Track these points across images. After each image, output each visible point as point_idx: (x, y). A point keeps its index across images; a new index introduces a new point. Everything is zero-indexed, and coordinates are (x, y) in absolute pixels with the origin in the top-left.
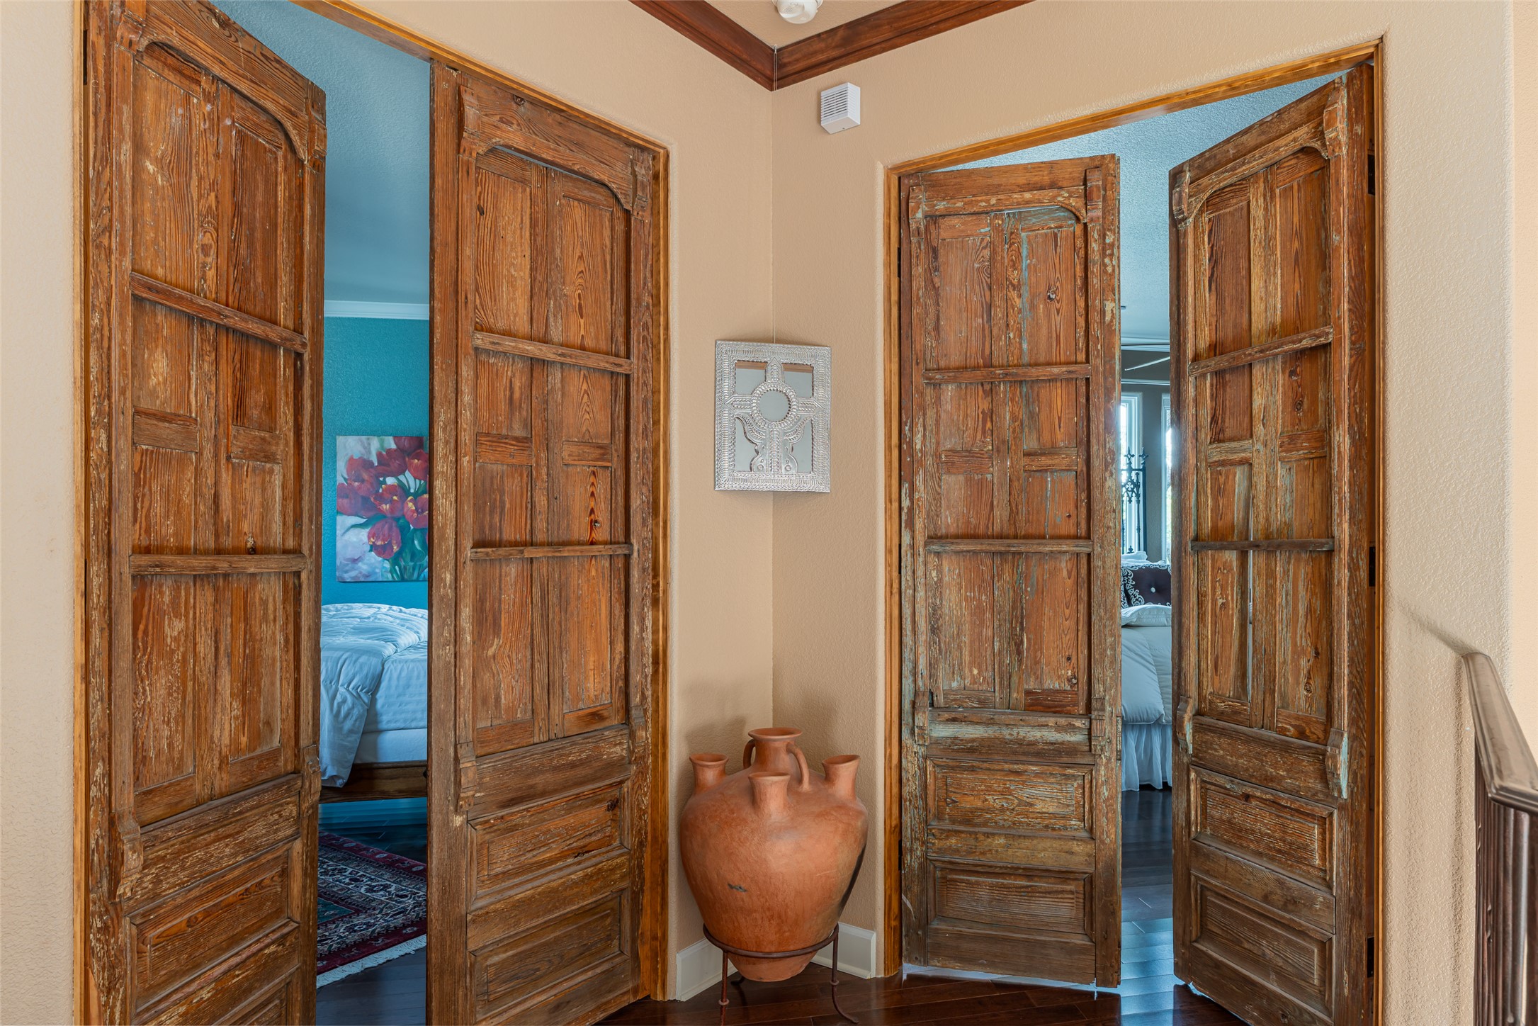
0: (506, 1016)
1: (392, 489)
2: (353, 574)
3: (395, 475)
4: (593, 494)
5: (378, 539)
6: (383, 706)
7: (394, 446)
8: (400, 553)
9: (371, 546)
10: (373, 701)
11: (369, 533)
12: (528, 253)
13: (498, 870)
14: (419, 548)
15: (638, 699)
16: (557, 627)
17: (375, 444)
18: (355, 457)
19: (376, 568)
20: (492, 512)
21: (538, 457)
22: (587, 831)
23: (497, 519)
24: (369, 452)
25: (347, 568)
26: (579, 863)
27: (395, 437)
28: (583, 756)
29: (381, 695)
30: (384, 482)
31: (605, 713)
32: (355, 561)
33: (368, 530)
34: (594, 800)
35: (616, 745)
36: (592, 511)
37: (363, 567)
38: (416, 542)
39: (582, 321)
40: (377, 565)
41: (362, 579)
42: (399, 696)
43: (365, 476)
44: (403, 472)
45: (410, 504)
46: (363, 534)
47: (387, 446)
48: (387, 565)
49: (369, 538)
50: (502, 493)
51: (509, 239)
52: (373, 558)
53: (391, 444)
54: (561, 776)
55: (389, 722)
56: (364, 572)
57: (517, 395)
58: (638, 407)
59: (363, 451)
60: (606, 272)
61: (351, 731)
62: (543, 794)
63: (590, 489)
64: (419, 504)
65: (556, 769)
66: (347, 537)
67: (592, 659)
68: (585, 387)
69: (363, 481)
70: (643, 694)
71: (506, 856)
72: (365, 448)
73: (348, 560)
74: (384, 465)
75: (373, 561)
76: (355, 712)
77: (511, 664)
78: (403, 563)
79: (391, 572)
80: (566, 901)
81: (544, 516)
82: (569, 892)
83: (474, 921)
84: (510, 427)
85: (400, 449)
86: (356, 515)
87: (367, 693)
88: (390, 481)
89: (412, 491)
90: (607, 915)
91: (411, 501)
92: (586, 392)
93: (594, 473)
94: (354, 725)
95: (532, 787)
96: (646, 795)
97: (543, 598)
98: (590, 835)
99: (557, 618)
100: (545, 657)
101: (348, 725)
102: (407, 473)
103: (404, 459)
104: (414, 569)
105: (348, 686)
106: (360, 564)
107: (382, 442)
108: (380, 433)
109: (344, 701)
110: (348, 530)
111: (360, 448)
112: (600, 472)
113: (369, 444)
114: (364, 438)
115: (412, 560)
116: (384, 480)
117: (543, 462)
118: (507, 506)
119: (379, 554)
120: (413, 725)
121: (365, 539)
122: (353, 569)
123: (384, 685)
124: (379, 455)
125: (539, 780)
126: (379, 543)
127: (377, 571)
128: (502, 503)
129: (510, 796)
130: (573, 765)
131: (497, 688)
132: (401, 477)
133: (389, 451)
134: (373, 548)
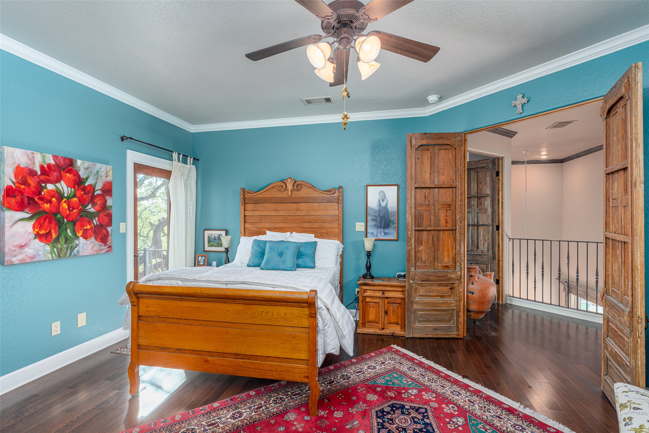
0: (422, 325)
1: (51, 194)
2: (21, 257)
3: (53, 182)
4: (446, 216)
5: (40, 229)
7: (52, 162)
8: (57, 239)
9: (36, 235)
11: (34, 225)
12: (429, 165)
13: (420, 294)
14: (70, 235)
15: (458, 264)
16: (436, 245)
17: (38, 158)
18: (22, 166)
19: (40, 250)
20: (421, 220)
21: (432, 208)
22: (444, 292)
23: (422, 221)
24: (34, 163)
25: (15, 253)
26: (441, 299)
27: (54, 156)
28: (442, 275)
30: (45, 187)
31: (450, 266)
32: (22, 247)
33: (32, 223)
34: (446, 285)
35: (452, 274)
36: (446, 220)
37: (29, 251)
38: (68, 231)
39: (444, 177)
40: (40, 248)
41: (28, 261)
43: (30, 181)
44: (58, 181)
45: (65, 205)
46: (29, 225)
47: (47, 161)
48: (48, 248)
49: (34, 229)
50: (423, 216)
51: (425, 163)
52: (37, 244)
53: (50, 160)
54: (436, 278)
56: (30, 255)
57: (427, 195)
58: (458, 195)
59: (29, 162)
60: (450, 164)
62: (431, 281)
63: (446, 215)
64: (71, 205)
65: (435, 276)
66: (14, 229)
67: (446, 253)
68: (444, 191)
69: (28, 185)
70: (460, 263)
71: (422, 292)
72: (30, 159)
73: (16, 246)
74: (45, 175)
75: (37, 246)
77: (425, 252)
78: (59, 246)
79: (51, 253)
80: (437, 306)
81: (433, 221)
82: (438, 305)
83: (415, 303)
84: (425, 203)
85: (57, 165)
86: (23, 211)
88: (50, 187)
89: (66, 195)
90: (449, 314)
91: (65, 202)
92: (445, 192)
93: (447, 211)
95: (429, 279)
96: (461, 288)
97: (433, 239)
98: (444, 293)
99: (436, 243)
100: (433, 252)
102: (62, 182)
103: (60, 172)
104: (67, 250)
106: (25, 250)
107: (44, 158)
108: (42, 151)
110: (16, 222)
111: (26, 160)
112: (449, 210)
113: (33, 157)
114: (29, 152)
115: (65, 243)
116: (46, 186)
117: (433, 209)
118: (424, 219)
119: (41, 241)
121: (31, 230)
122: (20, 253)
124: (42, 167)
125: (431, 278)
126: (42, 232)
127: (40, 253)
128: (423, 218)
129: (423, 279)
130: (439, 276)
131: (422, 257)
132: (58, 185)
133: (49, 165)
134: (38, 236)
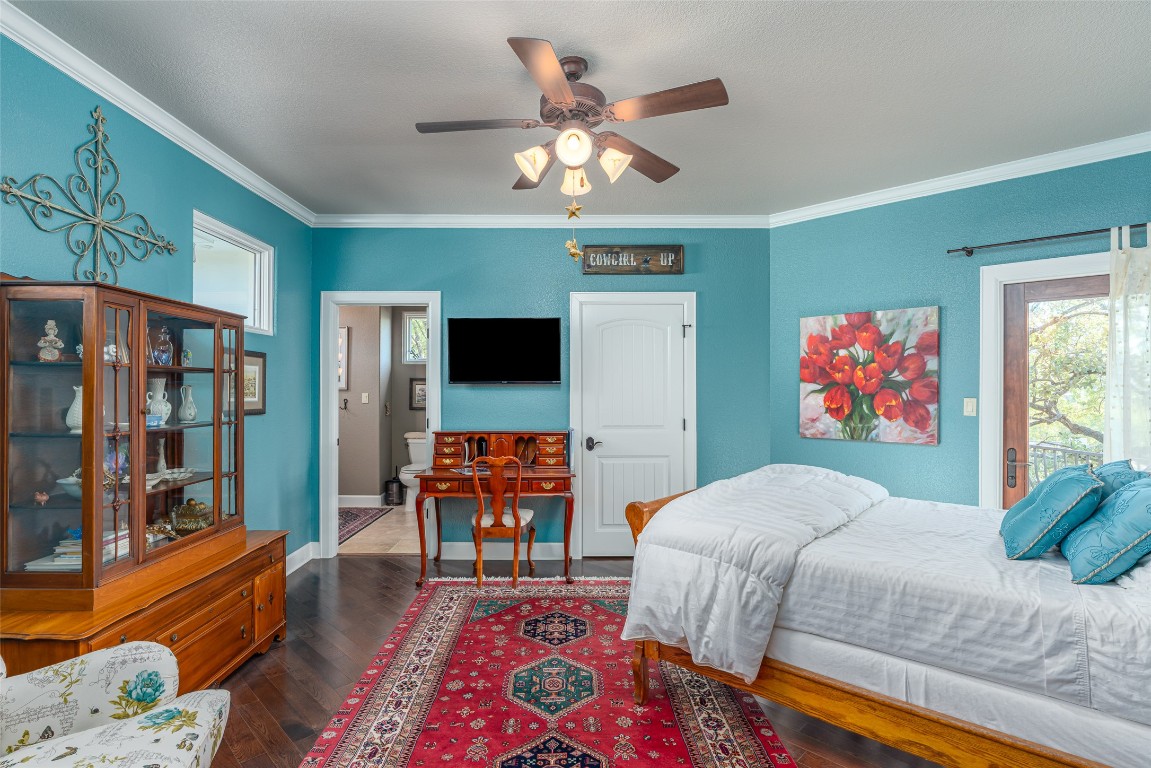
1: (844, 361)
2: (812, 431)
3: (846, 347)
5: (832, 402)
6: (796, 604)
7: (845, 322)
8: (850, 416)
9: (827, 409)
10: (784, 596)
11: (825, 398)
14: (867, 411)
17: (830, 322)
18: (814, 334)
19: (830, 427)
24: (825, 329)
25: (808, 426)
27: (846, 315)
29: (792, 589)
30: (837, 354)
32: (813, 420)
33: (823, 395)
37: (820, 426)
38: (864, 407)
40: (831, 425)
41: (819, 436)
42: (813, 597)
43: (822, 350)
44: (852, 344)
45: (860, 373)
46: (821, 398)
47: (839, 323)
48: (839, 425)
49: (825, 402)
52: (828, 419)
53: (843, 320)
55: (802, 623)
56: (821, 430)
59: (820, 329)
61: (759, 627)
64: (868, 373)
66: (807, 401)
69: (820, 354)
72: (821, 326)
73: (809, 419)
74: (837, 339)
75: (829, 421)
76: (766, 606)
78: (852, 425)
79: (843, 432)
85: (850, 324)
86: (814, 382)
87: (779, 585)
88: (842, 353)
89: (861, 361)
91: (860, 369)
94: (762, 620)
101: (756, 620)
102: (857, 346)
103: (854, 332)
104: (862, 430)
105: (759, 575)
106: (817, 424)
107: (835, 320)
108: (833, 313)
109: (753, 592)
110: (809, 395)
111: (818, 326)
113: (825, 323)
114: (820, 317)
115: (860, 422)
116: (838, 352)
119: (832, 416)
120: (829, 634)
121: (822, 403)
122: (813, 427)
123: (796, 580)
124: (833, 331)
126: (833, 406)
127: (832, 429)
132: (852, 349)
133: (841, 327)
134: (829, 410)
